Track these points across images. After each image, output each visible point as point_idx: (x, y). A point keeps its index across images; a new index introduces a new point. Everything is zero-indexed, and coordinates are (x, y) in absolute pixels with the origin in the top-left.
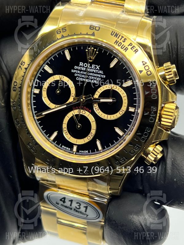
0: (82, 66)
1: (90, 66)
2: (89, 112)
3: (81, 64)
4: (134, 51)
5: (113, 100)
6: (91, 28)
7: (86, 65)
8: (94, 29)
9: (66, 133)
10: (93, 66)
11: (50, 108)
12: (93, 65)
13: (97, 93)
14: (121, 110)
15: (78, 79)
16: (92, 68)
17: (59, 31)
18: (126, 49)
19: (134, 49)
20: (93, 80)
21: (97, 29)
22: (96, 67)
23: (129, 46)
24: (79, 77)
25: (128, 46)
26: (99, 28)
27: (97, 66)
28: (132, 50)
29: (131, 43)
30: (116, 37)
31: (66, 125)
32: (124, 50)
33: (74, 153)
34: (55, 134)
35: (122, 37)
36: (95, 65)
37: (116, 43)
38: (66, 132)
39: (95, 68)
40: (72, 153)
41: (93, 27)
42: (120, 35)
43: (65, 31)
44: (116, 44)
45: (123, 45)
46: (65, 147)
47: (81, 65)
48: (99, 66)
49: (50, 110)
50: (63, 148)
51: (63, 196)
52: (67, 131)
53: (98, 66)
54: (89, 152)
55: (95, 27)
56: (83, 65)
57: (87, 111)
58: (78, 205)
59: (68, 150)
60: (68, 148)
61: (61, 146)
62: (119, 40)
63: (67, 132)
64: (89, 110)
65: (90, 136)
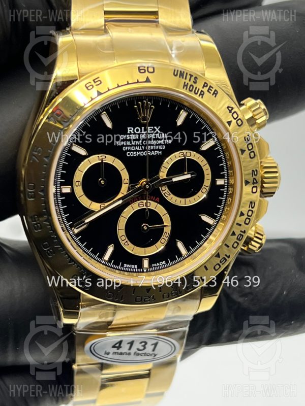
0: (132, 132)
1: (144, 131)
2: (156, 202)
3: (130, 129)
4: (213, 95)
5: (191, 174)
6: (142, 71)
7: (137, 130)
8: (147, 72)
9: (126, 244)
10: (149, 130)
11: (94, 211)
12: (149, 128)
13: (163, 169)
14: (203, 187)
15: (129, 154)
16: (149, 132)
17: (89, 84)
18: (202, 94)
19: (211, 90)
20: (153, 152)
21: (151, 70)
22: (154, 130)
23: (205, 88)
24: (130, 151)
25: (203, 88)
26: (154, 68)
27: (155, 128)
28: (210, 93)
29: (205, 83)
30: (183, 78)
31: (124, 230)
32: (199, 96)
33: (145, 271)
34: (110, 249)
35: (191, 76)
36: (152, 128)
37: (185, 87)
38: (125, 241)
39: (153, 132)
40: (141, 272)
41: (143, 68)
42: (187, 74)
43: (99, 82)
44: (186, 89)
45: (196, 88)
46: (129, 266)
47: (130, 132)
48: (159, 127)
49: (95, 214)
50: (127, 267)
51: (119, 340)
52: (127, 240)
53: (157, 128)
54: (167, 262)
55: (146, 69)
56: (134, 131)
57: (152, 200)
58: (142, 346)
59: (134, 268)
60: (133, 266)
61: (122, 266)
62: (187, 81)
63: (127, 242)
64: (156, 199)
65: (165, 237)
